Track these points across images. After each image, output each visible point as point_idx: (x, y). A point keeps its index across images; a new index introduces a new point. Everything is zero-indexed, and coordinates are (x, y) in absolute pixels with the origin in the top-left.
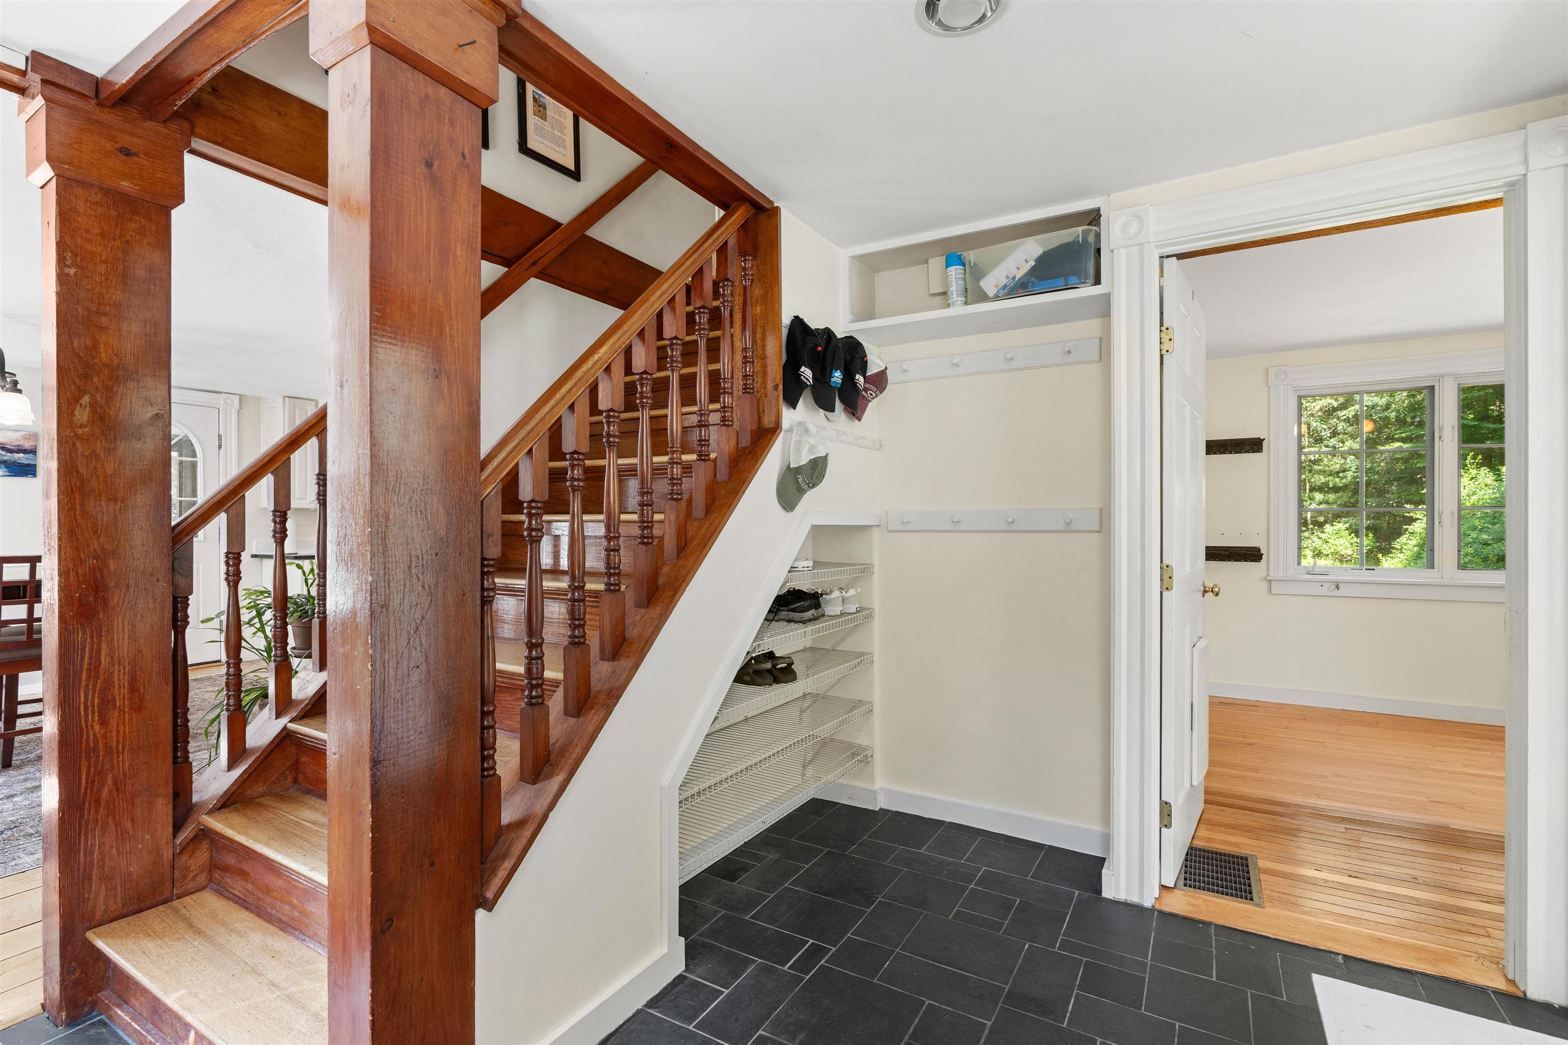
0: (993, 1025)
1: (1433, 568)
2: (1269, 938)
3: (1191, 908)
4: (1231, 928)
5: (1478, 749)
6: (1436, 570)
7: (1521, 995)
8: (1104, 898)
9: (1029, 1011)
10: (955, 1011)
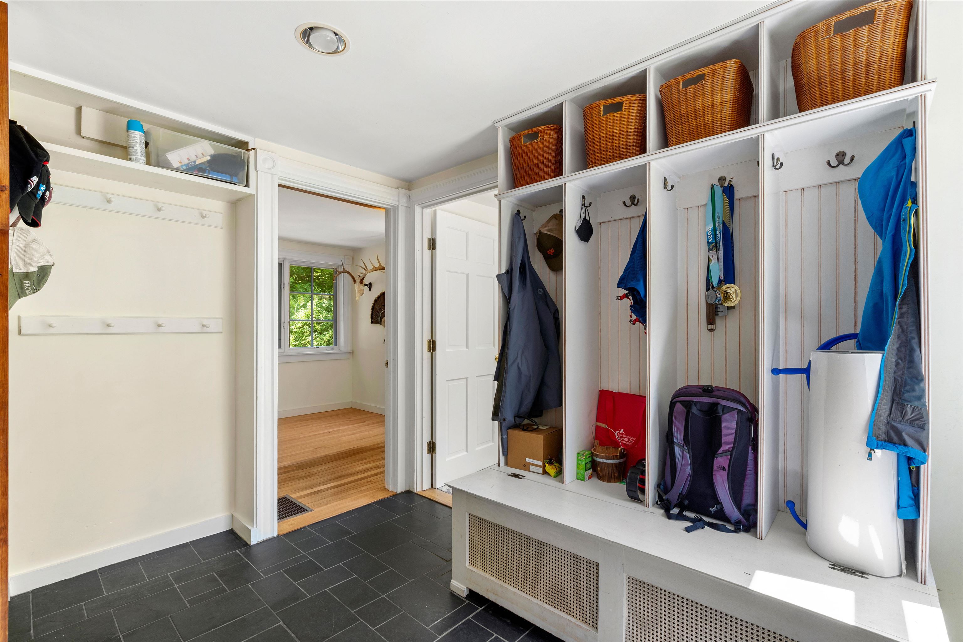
0: (283, 622)
1: (281, 348)
2: (327, 519)
3: (292, 526)
4: (315, 523)
5: (307, 425)
6: (282, 349)
7: (396, 493)
8: (253, 545)
9: (289, 605)
10: (258, 634)
